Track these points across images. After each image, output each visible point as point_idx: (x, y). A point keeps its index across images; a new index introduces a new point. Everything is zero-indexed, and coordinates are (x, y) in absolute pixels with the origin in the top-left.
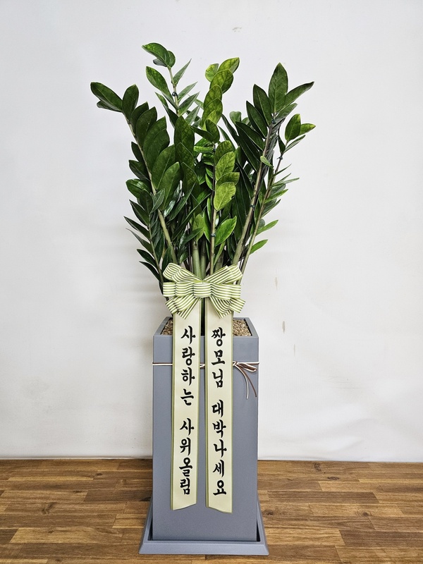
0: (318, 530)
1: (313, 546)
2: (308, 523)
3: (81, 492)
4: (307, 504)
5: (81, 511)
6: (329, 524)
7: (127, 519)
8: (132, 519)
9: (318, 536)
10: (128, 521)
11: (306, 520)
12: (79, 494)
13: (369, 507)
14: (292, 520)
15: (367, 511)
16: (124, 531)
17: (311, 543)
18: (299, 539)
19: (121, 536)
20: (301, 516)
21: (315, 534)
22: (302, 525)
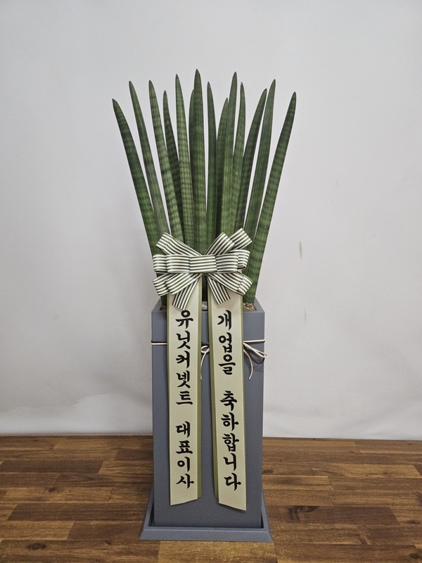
0: (119, 473)
1: (133, 460)
2: (124, 480)
3: (409, 522)
4: (110, 501)
5: (379, 495)
6: (102, 479)
7: (319, 485)
8: (312, 485)
9: (123, 468)
10: (315, 482)
11: (124, 483)
12: (408, 519)
13: (39, 499)
14: (140, 483)
15: (47, 494)
16: (314, 473)
17: (134, 462)
18: (142, 465)
19: (313, 469)
20: (126, 487)
21: (124, 470)
22: (132, 478)
